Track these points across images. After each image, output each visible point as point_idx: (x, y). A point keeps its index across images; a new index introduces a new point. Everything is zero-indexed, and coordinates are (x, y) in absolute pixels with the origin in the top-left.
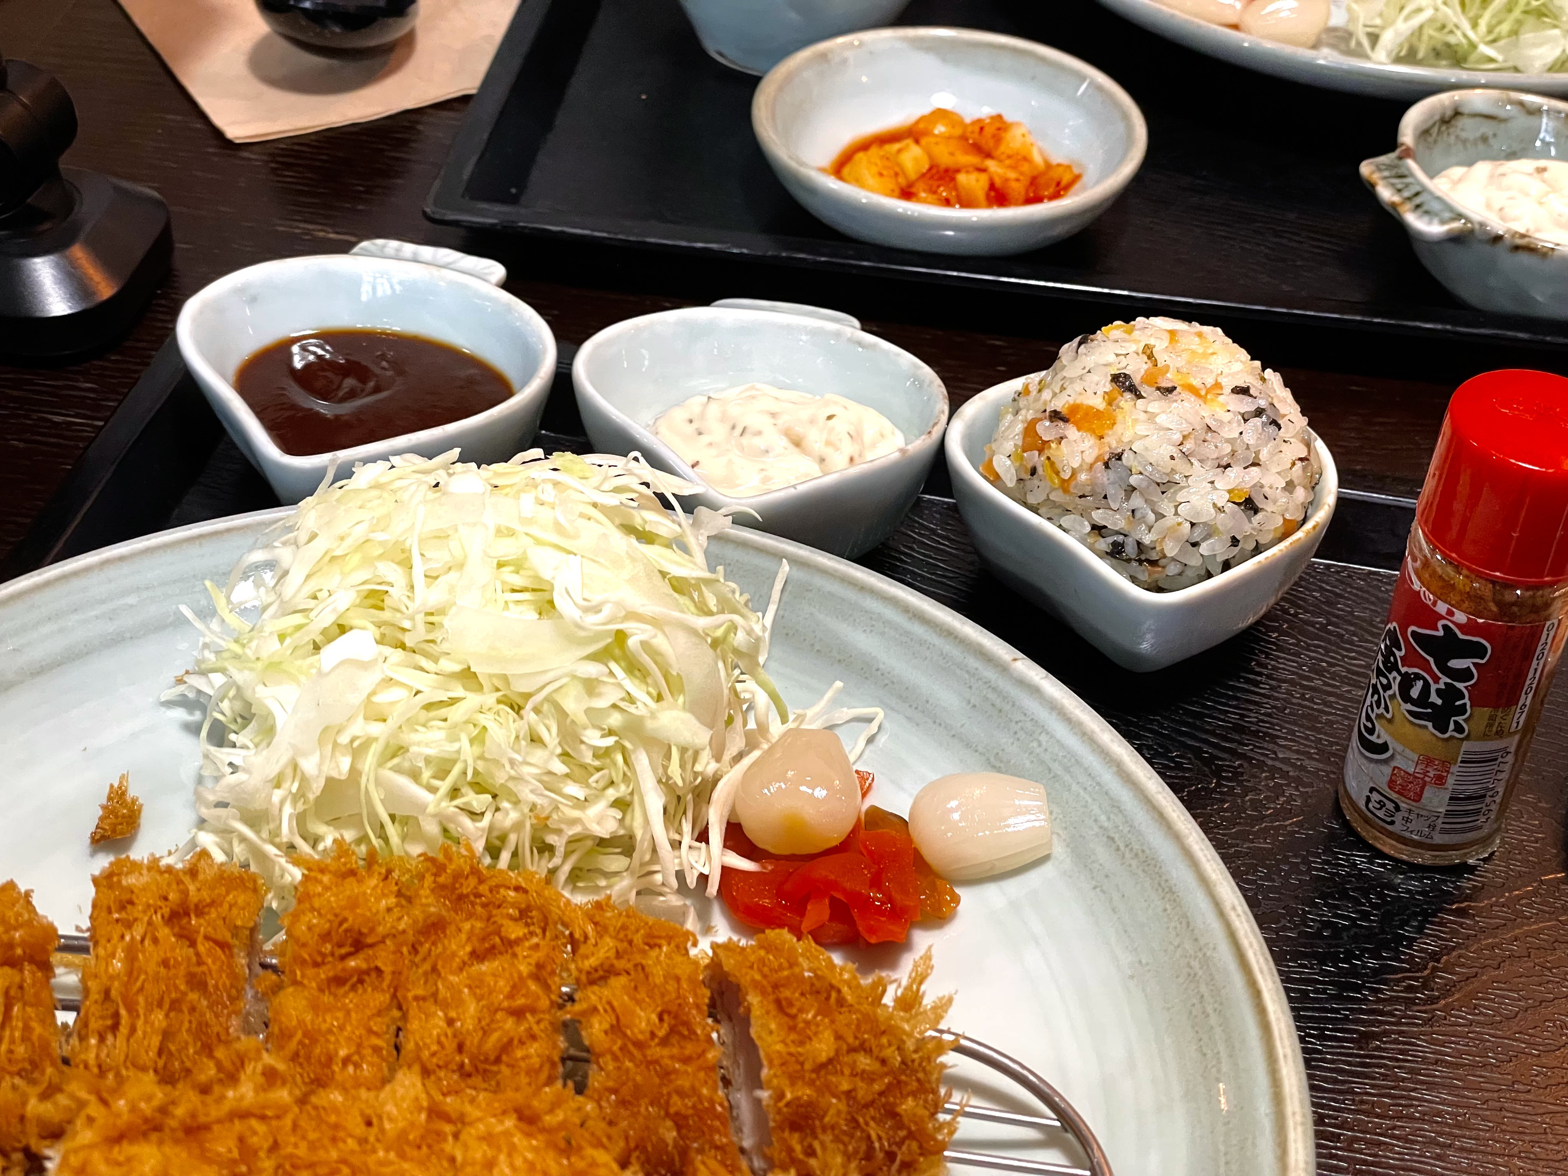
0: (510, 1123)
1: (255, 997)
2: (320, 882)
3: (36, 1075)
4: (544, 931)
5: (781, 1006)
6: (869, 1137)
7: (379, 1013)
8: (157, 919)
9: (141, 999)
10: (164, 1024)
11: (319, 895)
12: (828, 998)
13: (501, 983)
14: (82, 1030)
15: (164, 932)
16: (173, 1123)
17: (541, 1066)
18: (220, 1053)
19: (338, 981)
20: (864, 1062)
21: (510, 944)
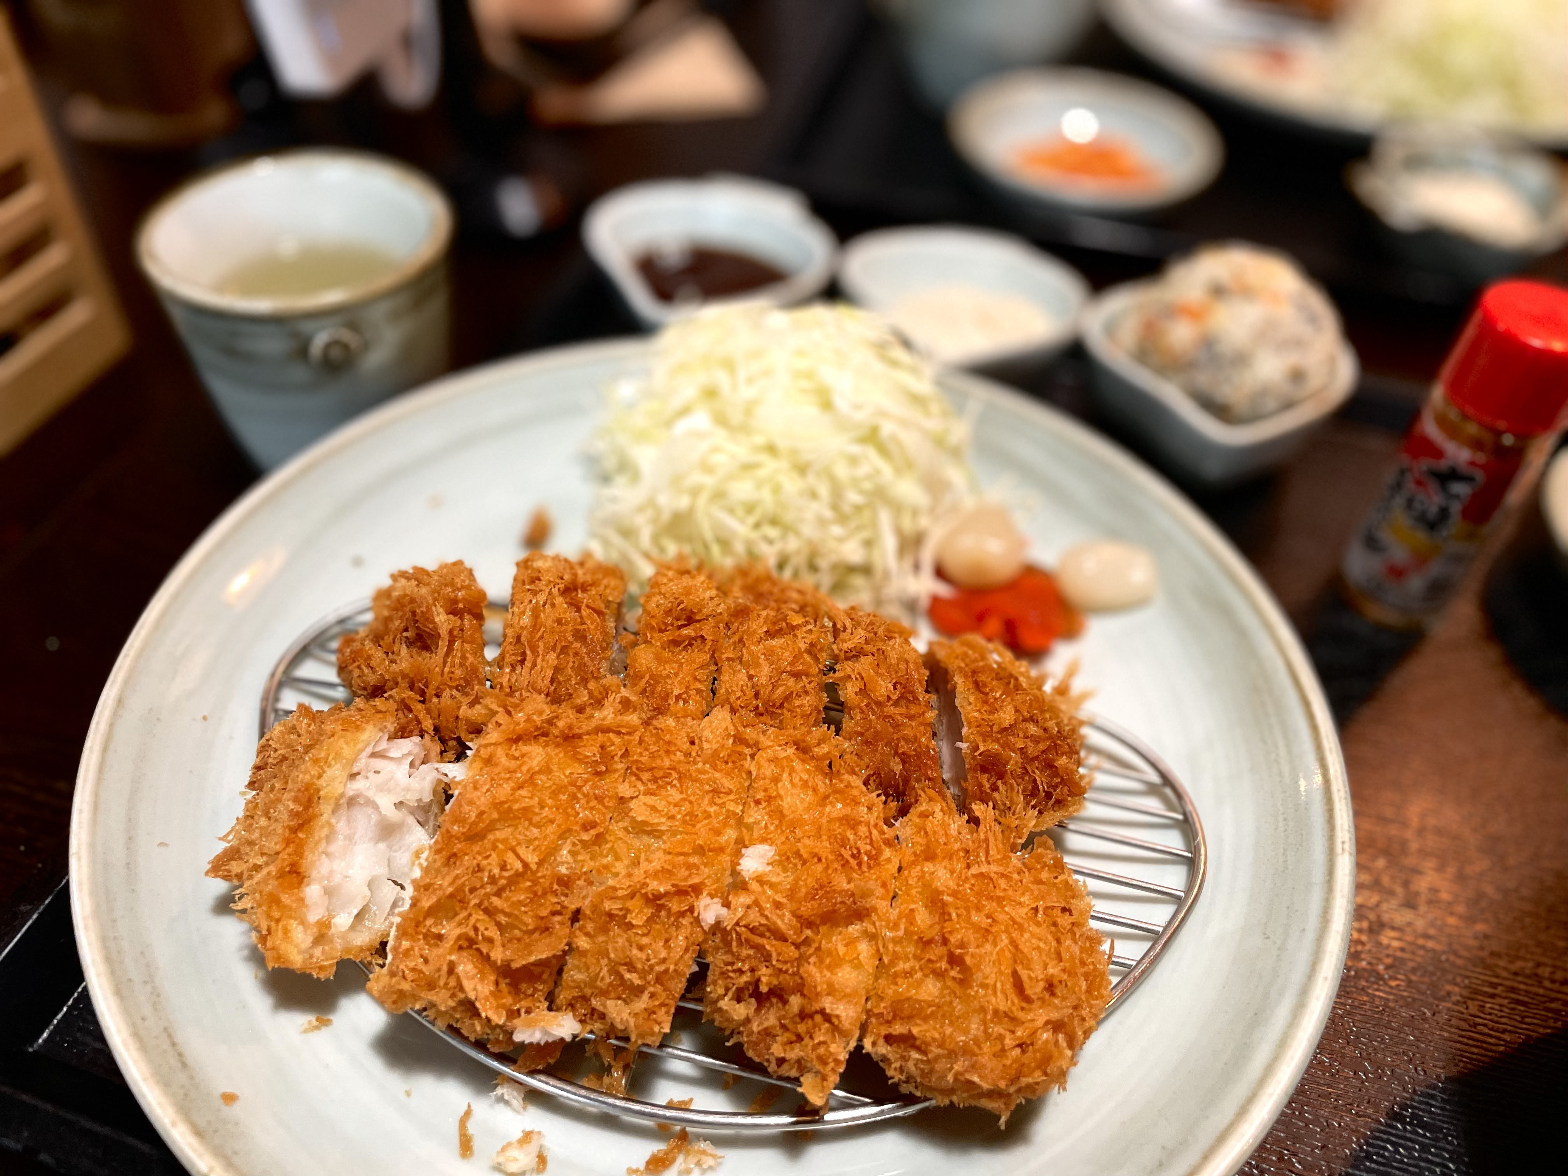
0: (791, 751)
1: (619, 649)
2: (666, 575)
3: (468, 690)
4: (815, 622)
5: (978, 686)
6: (1035, 781)
7: (701, 667)
8: (555, 591)
9: (541, 644)
10: (556, 662)
11: (665, 584)
12: (1009, 683)
13: (787, 654)
14: (499, 662)
15: (559, 600)
16: (556, 732)
17: (811, 714)
18: (592, 685)
19: (675, 643)
20: (1033, 729)
21: (793, 628)
